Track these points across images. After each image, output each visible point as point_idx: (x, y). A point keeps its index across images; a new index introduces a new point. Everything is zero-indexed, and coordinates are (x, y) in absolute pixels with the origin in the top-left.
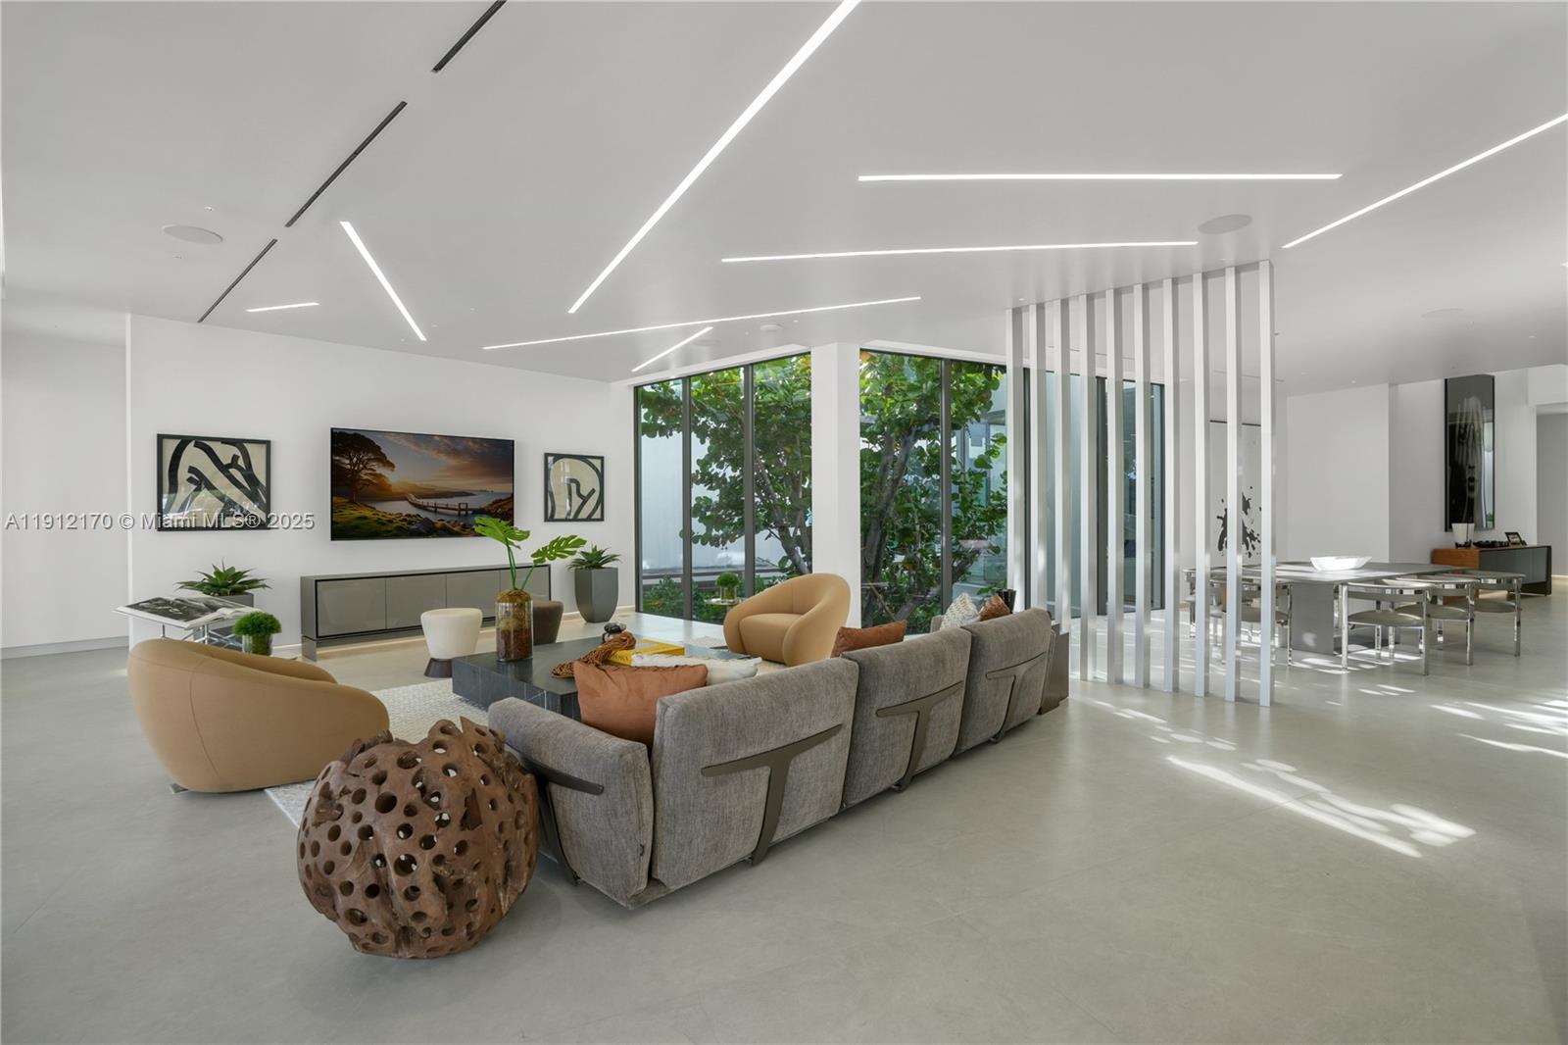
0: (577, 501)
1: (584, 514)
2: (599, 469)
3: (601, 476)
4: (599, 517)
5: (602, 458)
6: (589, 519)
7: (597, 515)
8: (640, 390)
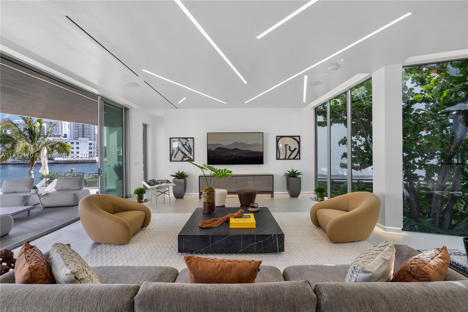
0: (289, 153)
1: (292, 157)
2: (299, 141)
3: (299, 143)
4: (298, 158)
5: (299, 136)
6: (294, 158)
7: (298, 157)
8: (317, 109)
